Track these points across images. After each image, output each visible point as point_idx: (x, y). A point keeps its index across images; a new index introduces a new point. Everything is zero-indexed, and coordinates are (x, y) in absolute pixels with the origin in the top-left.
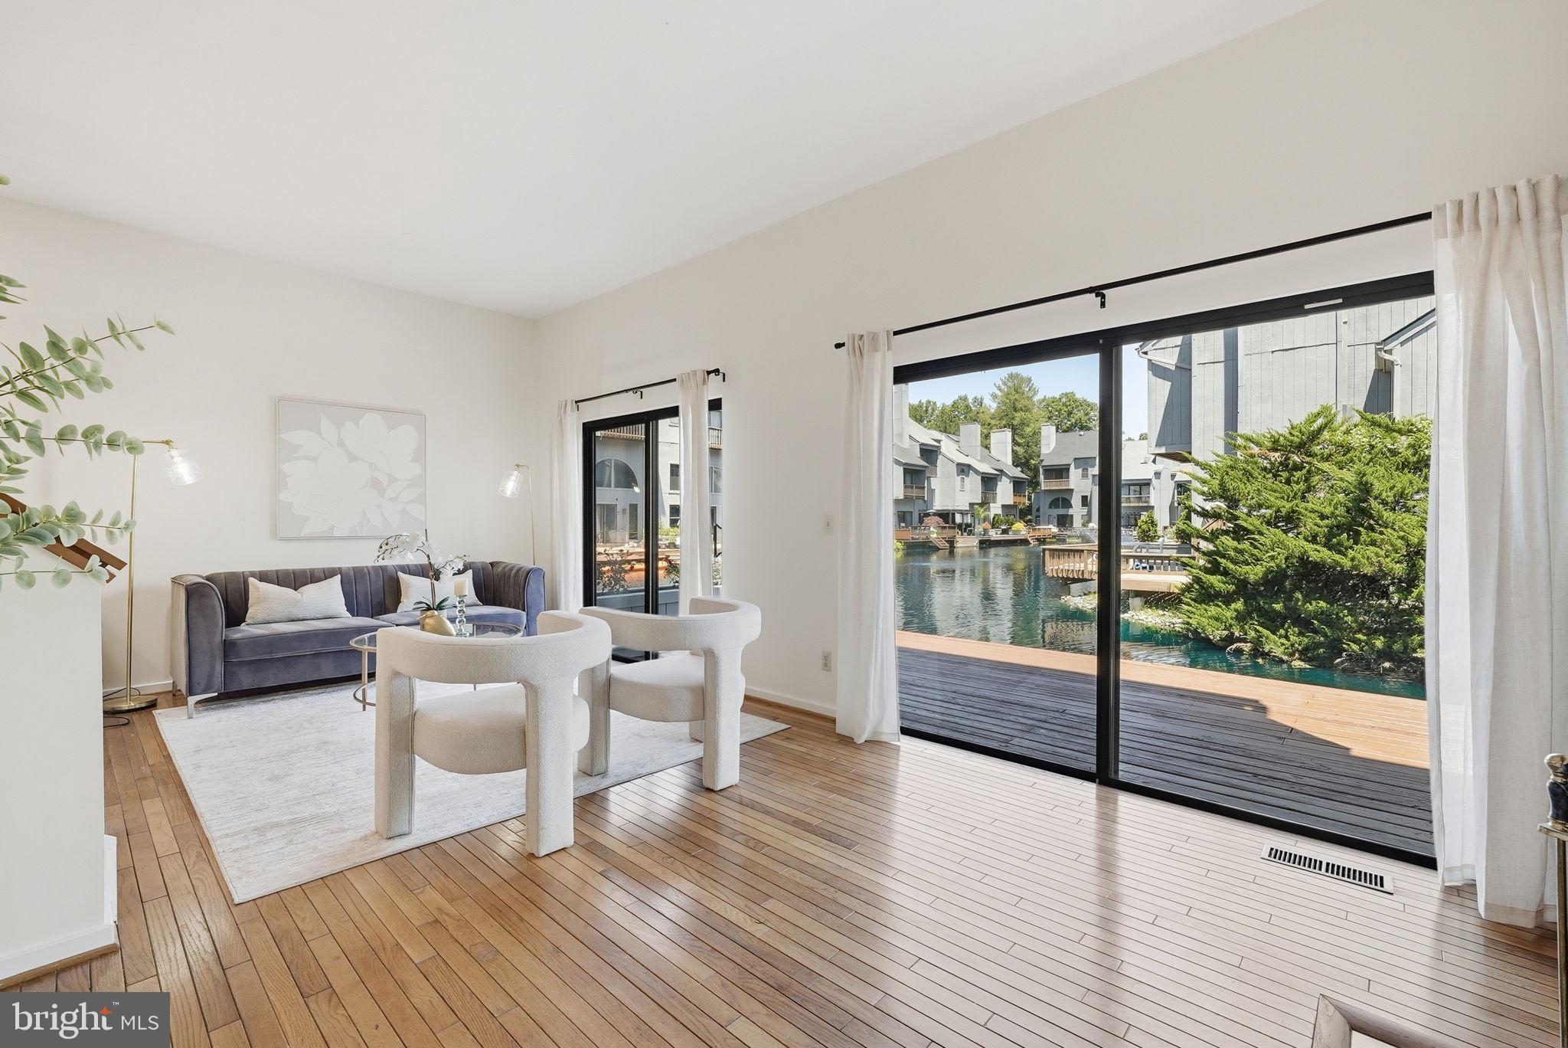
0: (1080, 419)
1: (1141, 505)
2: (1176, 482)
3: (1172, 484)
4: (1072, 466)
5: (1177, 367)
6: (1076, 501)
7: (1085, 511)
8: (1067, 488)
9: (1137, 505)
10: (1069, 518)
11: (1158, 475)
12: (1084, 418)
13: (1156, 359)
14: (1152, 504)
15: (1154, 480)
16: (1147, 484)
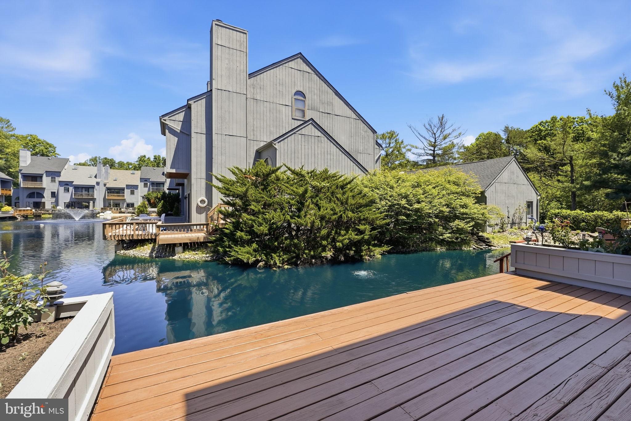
0: (43, 150)
1: (89, 197)
2: (106, 187)
3: (104, 188)
4: (44, 175)
5: (180, 131)
6: (47, 194)
7: (54, 200)
8: (41, 187)
9: (87, 197)
10: (42, 205)
11: (98, 184)
12: (45, 150)
13: (170, 124)
14: (95, 197)
15: (96, 186)
16: (93, 187)
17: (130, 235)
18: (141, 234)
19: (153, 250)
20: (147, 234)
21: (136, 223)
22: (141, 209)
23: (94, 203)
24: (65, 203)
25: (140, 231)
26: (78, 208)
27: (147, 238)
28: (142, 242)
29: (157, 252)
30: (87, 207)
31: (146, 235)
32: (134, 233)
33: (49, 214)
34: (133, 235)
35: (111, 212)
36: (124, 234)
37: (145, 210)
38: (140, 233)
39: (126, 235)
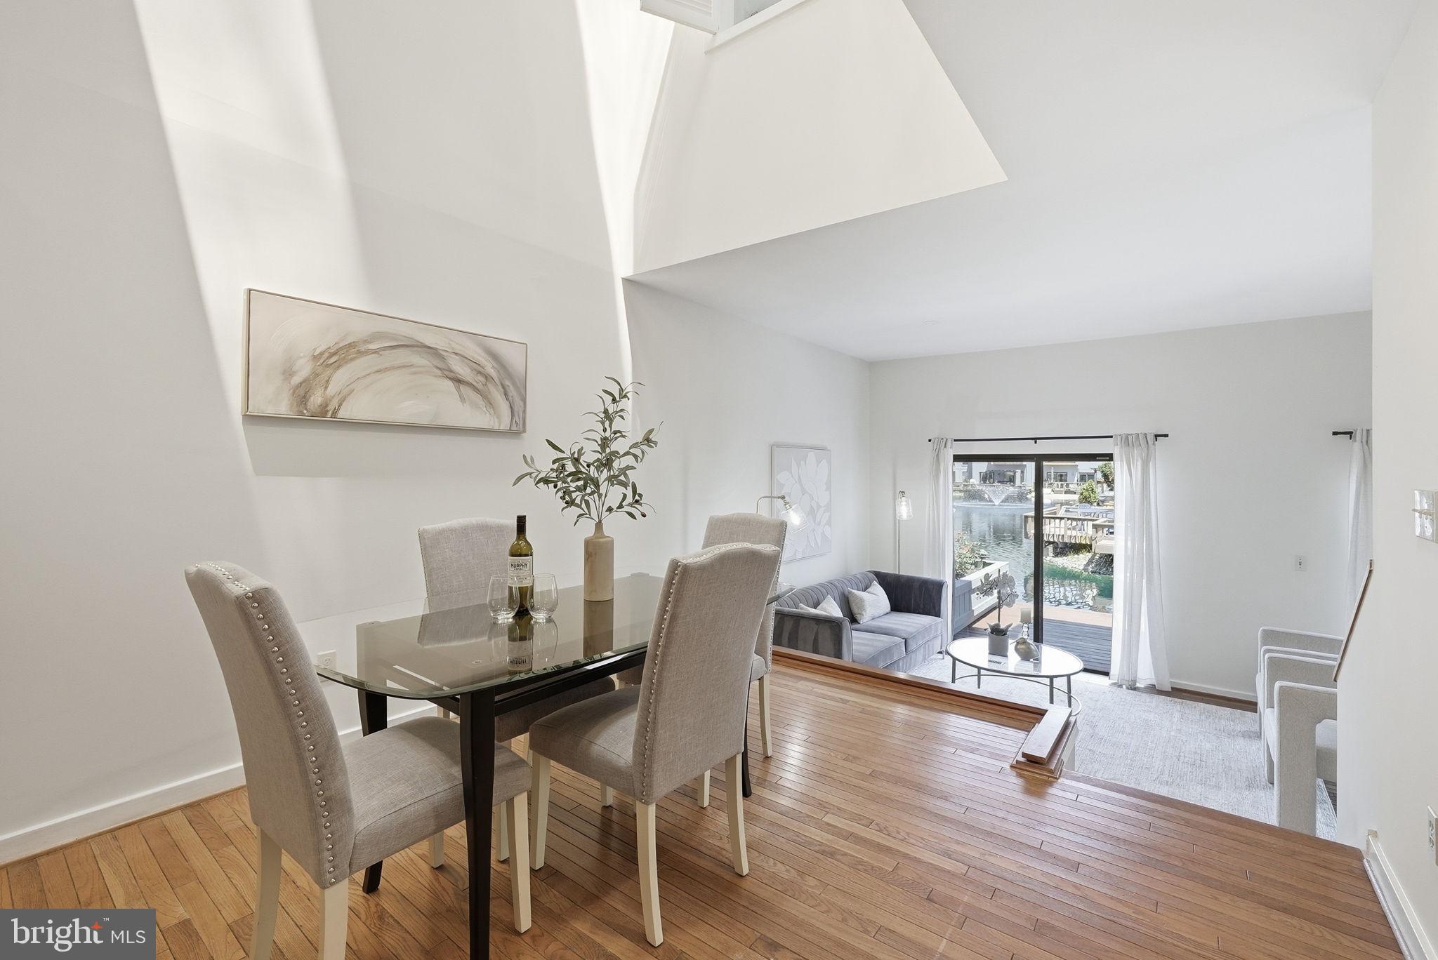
17: (1059, 535)
18: (1075, 536)
19: (1090, 561)
20: (1084, 536)
21: (1068, 519)
22: (1086, 494)
23: (1022, 472)
24: (980, 473)
25: (1073, 531)
26: (999, 482)
27: (1084, 542)
28: (1077, 548)
29: (1096, 566)
30: (1012, 480)
31: (1082, 539)
32: (1065, 531)
33: (961, 491)
34: (1063, 536)
35: (1051, 490)
36: (1052, 533)
37: (1092, 495)
38: (1074, 533)
39: (1053, 535)
